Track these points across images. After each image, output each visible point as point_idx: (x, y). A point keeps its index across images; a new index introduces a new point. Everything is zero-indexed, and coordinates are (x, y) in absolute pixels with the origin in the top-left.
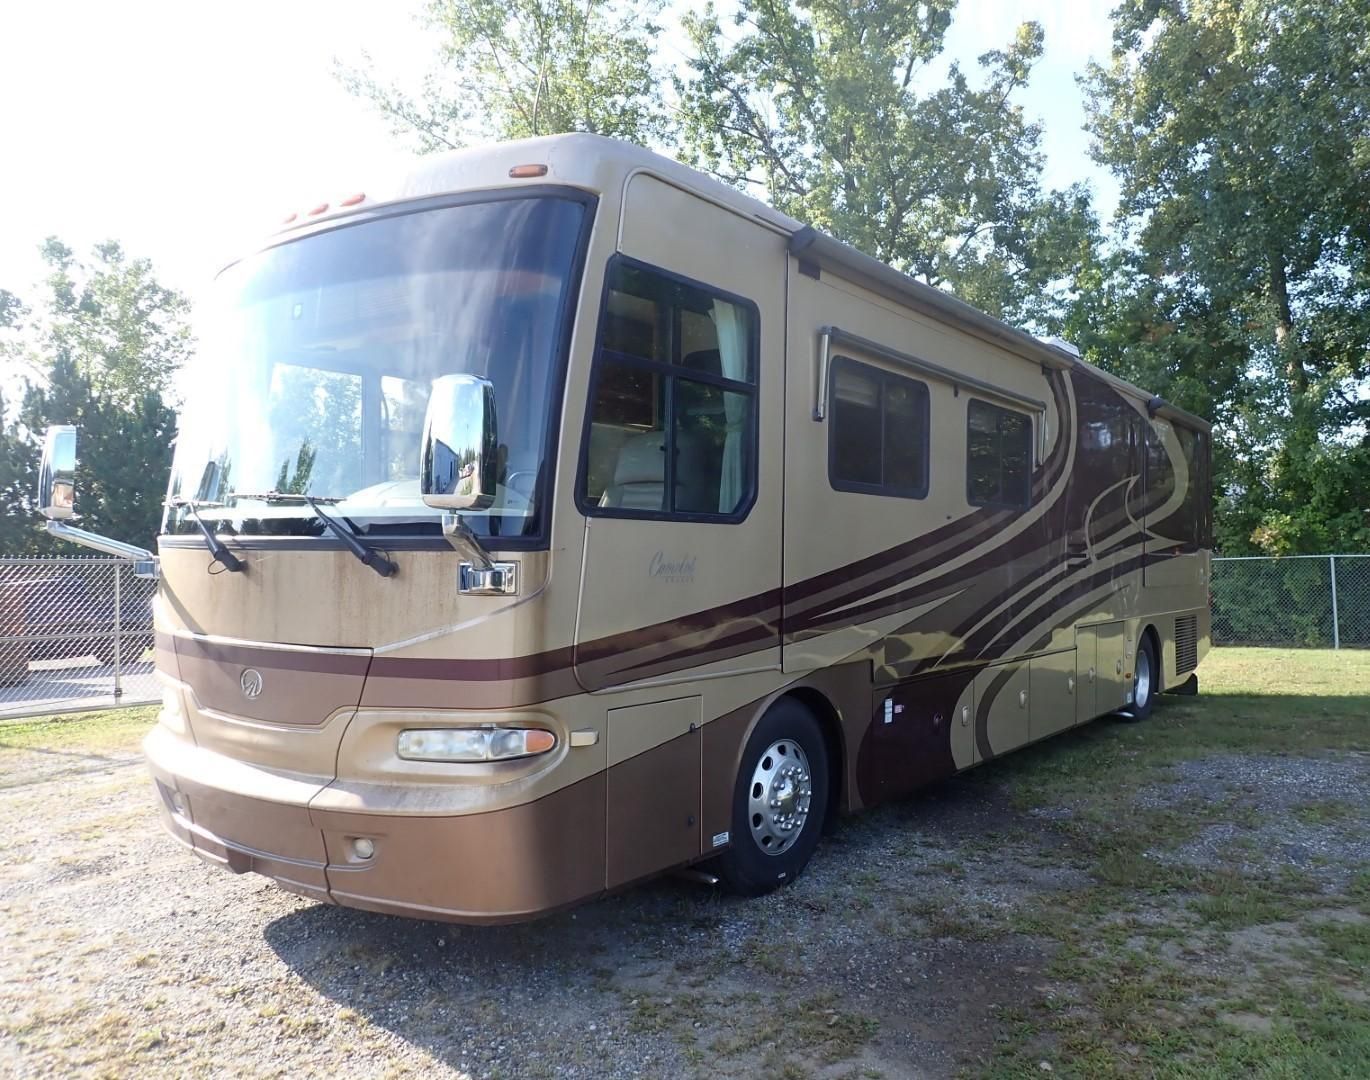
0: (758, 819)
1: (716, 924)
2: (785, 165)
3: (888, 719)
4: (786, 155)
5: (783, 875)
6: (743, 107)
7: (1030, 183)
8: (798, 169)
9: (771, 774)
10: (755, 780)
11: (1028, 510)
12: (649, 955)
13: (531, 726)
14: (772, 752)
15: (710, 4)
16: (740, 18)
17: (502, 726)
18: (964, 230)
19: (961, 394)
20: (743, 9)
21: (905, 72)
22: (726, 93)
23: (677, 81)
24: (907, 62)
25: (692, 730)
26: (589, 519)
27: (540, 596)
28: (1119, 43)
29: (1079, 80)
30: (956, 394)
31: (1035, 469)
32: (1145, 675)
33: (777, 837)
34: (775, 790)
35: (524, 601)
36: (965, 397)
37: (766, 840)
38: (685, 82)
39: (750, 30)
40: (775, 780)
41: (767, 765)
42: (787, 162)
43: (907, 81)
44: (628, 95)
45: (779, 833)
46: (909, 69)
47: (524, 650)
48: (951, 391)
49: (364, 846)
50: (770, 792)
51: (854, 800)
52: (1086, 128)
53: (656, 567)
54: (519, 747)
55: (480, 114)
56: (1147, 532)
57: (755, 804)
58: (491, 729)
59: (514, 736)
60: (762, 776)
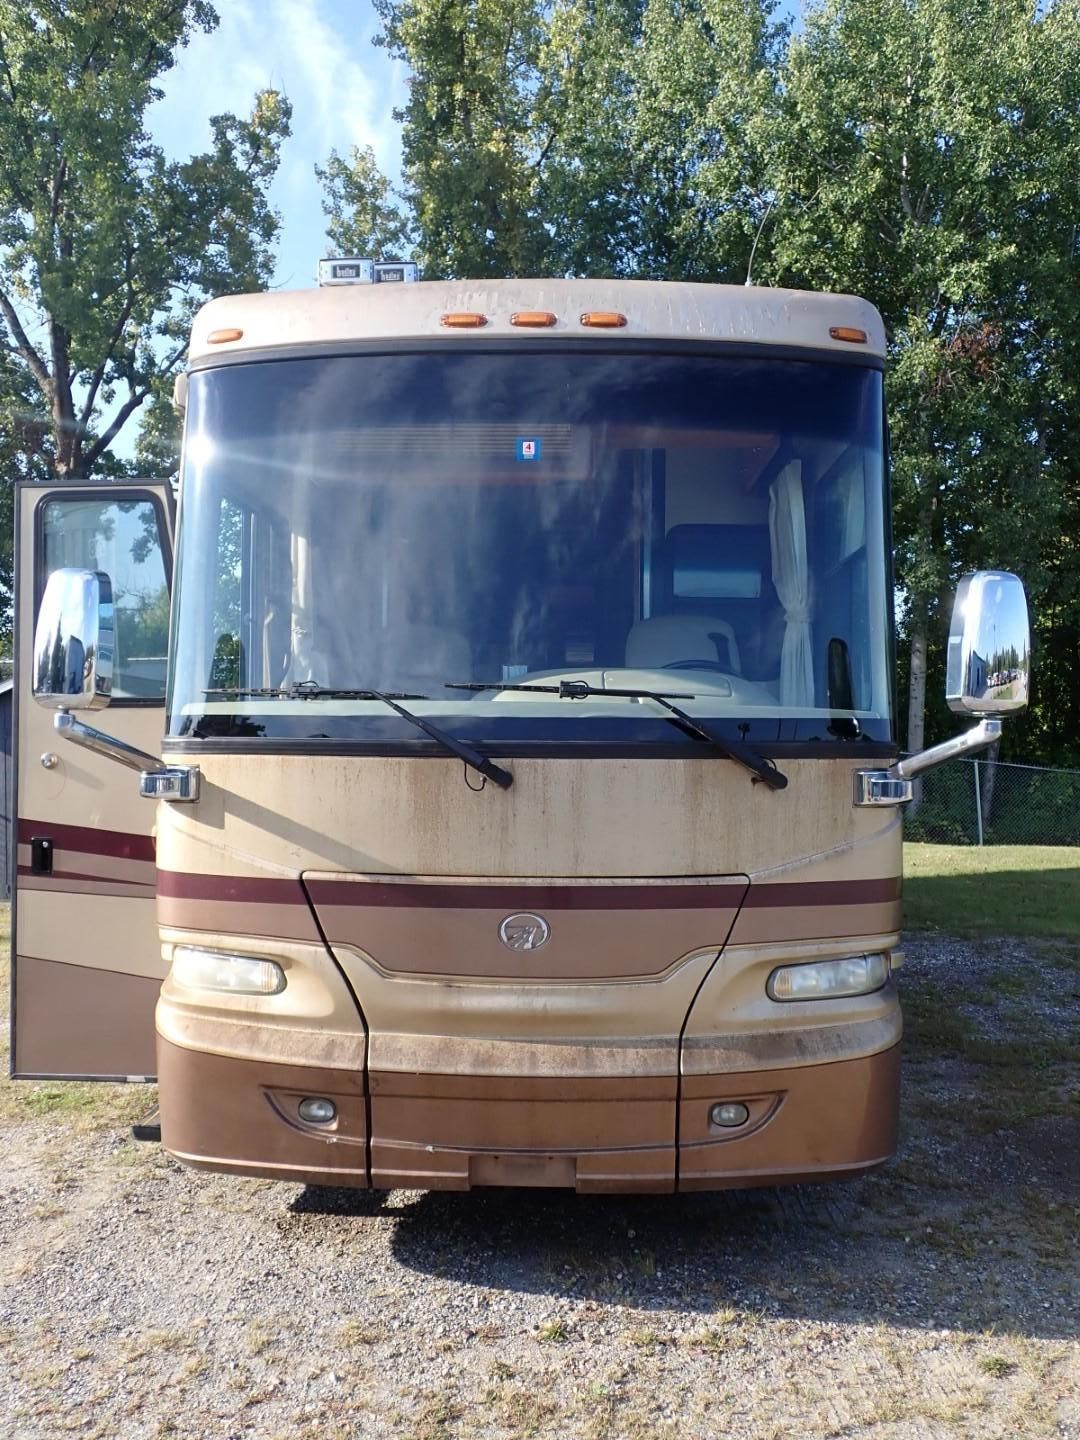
29: (320, 174)
54: (883, 974)
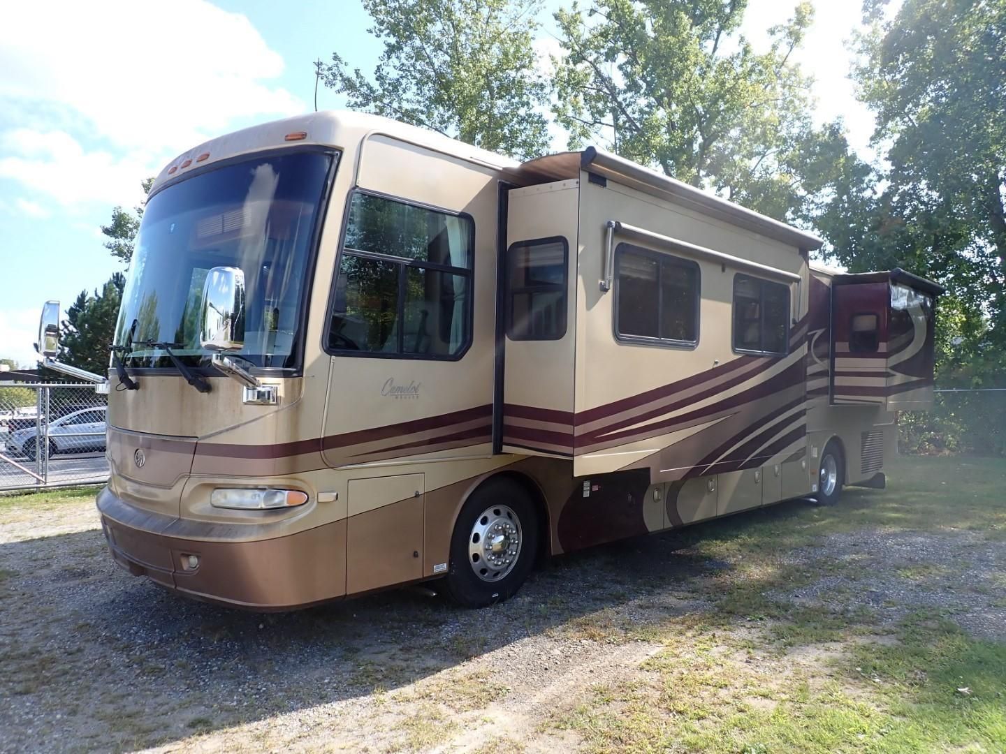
0: (476, 557)
1: (441, 624)
2: (628, 113)
3: (586, 494)
4: (628, 105)
5: (497, 595)
6: (598, 73)
7: (805, 118)
8: (636, 116)
9: (487, 527)
10: (474, 531)
11: (786, 356)
12: (389, 641)
13: (291, 489)
14: (489, 513)
15: (575, 4)
16: (592, 12)
17: (272, 487)
18: (758, 154)
19: (727, 270)
20: (595, 6)
21: (714, 42)
22: (587, 64)
23: (552, 58)
24: (715, 34)
25: (417, 495)
26: (333, 357)
27: (295, 404)
28: (867, 14)
30: (723, 270)
31: (792, 326)
32: (833, 473)
33: (491, 570)
34: (489, 538)
35: (282, 409)
36: (731, 274)
37: (483, 571)
38: (558, 59)
39: (600, 20)
40: (489, 532)
41: (484, 522)
42: (629, 111)
43: (715, 49)
44: (518, 70)
45: (492, 567)
46: (717, 40)
47: (283, 440)
48: (720, 268)
49: (193, 560)
50: (485, 540)
51: (556, 548)
52: (850, 76)
53: (388, 388)
54: (283, 501)
55: (414, 88)
56: (889, 370)
57: (474, 548)
58: (265, 489)
59: (279, 494)
60: (479, 528)
